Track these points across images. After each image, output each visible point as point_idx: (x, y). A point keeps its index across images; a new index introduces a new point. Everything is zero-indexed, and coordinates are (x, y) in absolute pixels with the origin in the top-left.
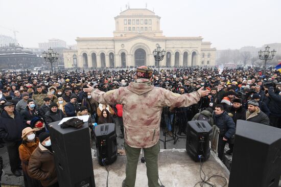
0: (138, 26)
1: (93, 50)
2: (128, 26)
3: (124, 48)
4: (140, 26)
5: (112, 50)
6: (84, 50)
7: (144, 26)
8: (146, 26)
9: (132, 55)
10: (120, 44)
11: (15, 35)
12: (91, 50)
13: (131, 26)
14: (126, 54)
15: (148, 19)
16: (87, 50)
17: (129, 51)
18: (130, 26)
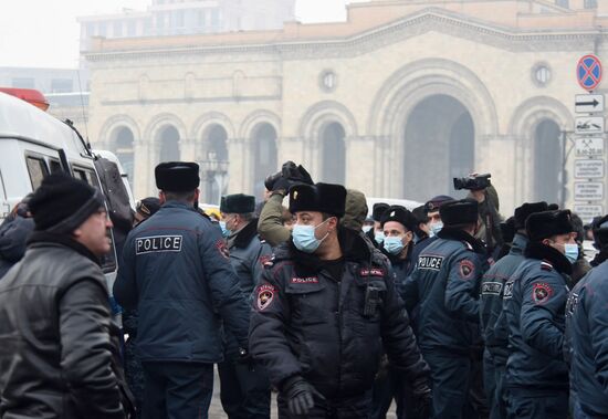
1: (166, 108)
3: (337, 96)
5: (270, 105)
6: (122, 110)
9: (382, 142)
10: (313, 68)
12: (155, 110)
14: (349, 130)
16: (135, 110)
17: (362, 118)
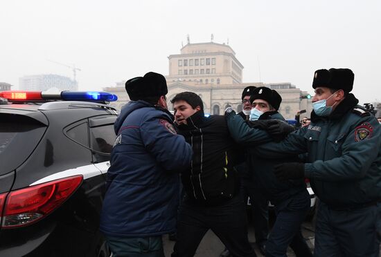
0: (197, 67)
2: (184, 68)
4: (199, 67)
7: (205, 67)
8: (208, 67)
11: (75, 75)
13: (188, 68)
15: (211, 57)
18: (186, 68)
